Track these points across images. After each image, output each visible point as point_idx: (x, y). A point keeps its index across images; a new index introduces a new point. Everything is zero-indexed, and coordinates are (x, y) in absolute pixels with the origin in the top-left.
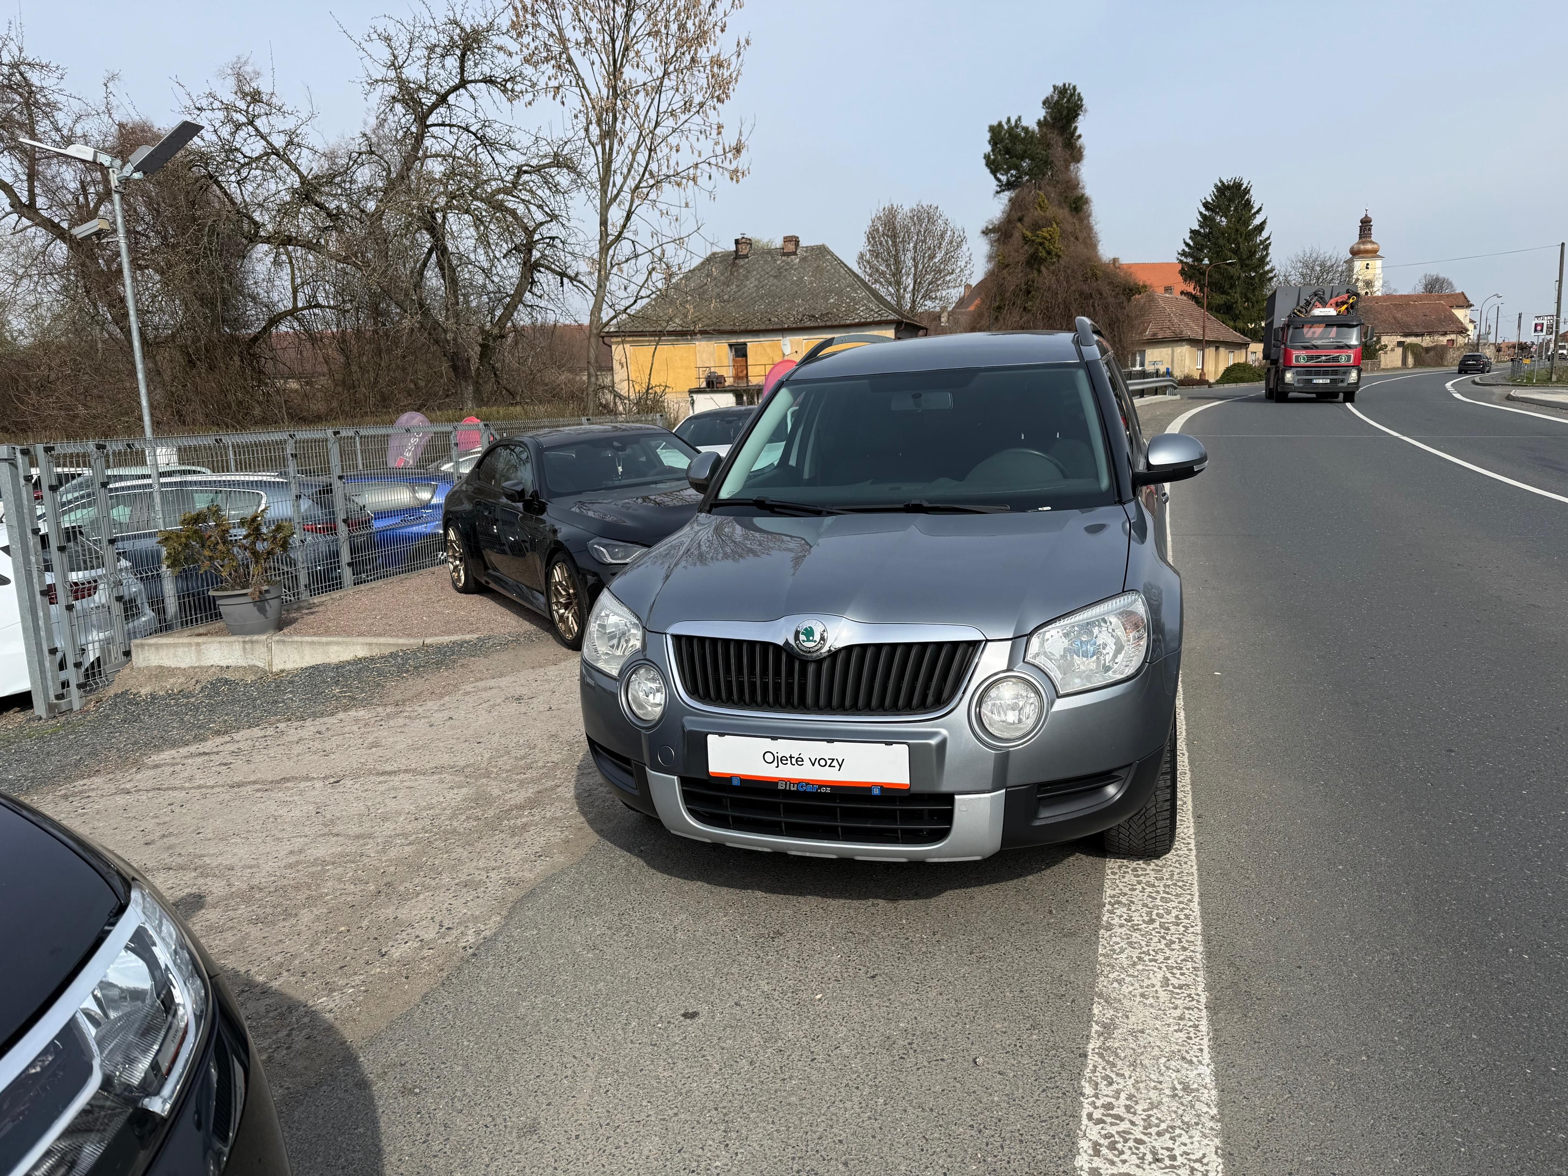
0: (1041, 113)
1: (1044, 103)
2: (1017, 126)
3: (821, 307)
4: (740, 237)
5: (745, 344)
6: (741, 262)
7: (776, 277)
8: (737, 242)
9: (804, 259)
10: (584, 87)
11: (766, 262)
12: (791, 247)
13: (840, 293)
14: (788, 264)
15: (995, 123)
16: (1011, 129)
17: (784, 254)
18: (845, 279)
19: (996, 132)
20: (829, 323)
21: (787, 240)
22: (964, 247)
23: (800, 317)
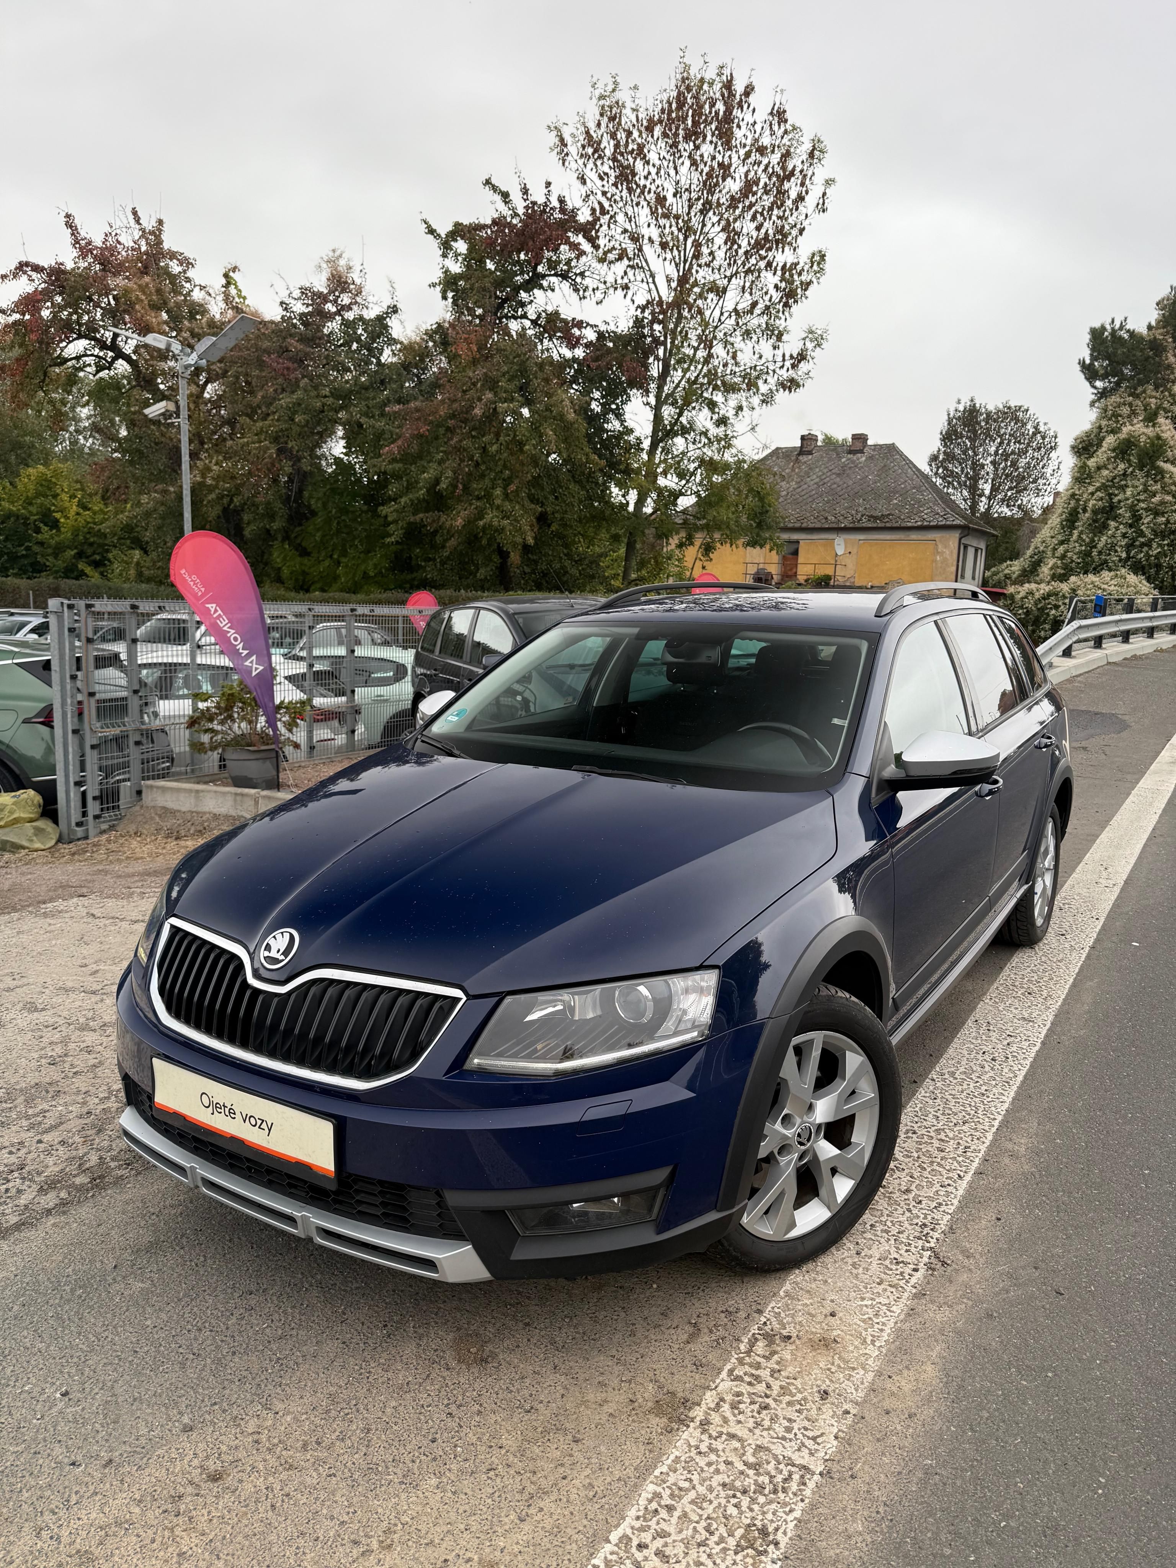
0: (1153, 316)
1: (1158, 304)
2: (1121, 327)
3: (881, 508)
4: (806, 433)
5: (798, 542)
6: (804, 458)
7: (838, 475)
8: (803, 438)
9: (871, 458)
10: (654, 282)
11: (830, 459)
12: (858, 446)
13: (904, 494)
14: (853, 462)
15: (1097, 325)
16: (1114, 331)
17: (850, 452)
18: (912, 480)
19: (1096, 334)
20: (888, 525)
21: (856, 437)
22: (1053, 455)
23: (858, 517)
